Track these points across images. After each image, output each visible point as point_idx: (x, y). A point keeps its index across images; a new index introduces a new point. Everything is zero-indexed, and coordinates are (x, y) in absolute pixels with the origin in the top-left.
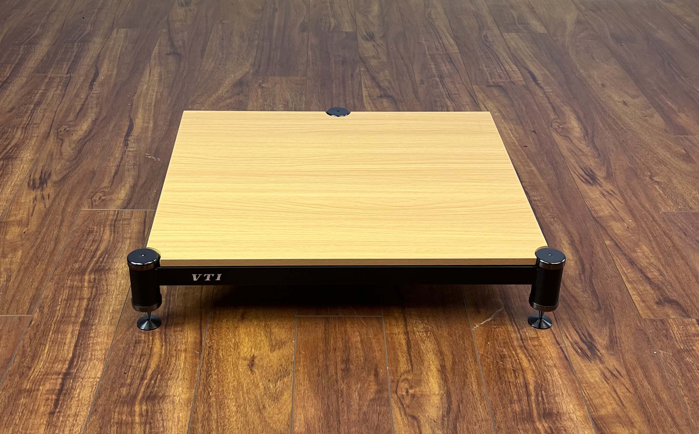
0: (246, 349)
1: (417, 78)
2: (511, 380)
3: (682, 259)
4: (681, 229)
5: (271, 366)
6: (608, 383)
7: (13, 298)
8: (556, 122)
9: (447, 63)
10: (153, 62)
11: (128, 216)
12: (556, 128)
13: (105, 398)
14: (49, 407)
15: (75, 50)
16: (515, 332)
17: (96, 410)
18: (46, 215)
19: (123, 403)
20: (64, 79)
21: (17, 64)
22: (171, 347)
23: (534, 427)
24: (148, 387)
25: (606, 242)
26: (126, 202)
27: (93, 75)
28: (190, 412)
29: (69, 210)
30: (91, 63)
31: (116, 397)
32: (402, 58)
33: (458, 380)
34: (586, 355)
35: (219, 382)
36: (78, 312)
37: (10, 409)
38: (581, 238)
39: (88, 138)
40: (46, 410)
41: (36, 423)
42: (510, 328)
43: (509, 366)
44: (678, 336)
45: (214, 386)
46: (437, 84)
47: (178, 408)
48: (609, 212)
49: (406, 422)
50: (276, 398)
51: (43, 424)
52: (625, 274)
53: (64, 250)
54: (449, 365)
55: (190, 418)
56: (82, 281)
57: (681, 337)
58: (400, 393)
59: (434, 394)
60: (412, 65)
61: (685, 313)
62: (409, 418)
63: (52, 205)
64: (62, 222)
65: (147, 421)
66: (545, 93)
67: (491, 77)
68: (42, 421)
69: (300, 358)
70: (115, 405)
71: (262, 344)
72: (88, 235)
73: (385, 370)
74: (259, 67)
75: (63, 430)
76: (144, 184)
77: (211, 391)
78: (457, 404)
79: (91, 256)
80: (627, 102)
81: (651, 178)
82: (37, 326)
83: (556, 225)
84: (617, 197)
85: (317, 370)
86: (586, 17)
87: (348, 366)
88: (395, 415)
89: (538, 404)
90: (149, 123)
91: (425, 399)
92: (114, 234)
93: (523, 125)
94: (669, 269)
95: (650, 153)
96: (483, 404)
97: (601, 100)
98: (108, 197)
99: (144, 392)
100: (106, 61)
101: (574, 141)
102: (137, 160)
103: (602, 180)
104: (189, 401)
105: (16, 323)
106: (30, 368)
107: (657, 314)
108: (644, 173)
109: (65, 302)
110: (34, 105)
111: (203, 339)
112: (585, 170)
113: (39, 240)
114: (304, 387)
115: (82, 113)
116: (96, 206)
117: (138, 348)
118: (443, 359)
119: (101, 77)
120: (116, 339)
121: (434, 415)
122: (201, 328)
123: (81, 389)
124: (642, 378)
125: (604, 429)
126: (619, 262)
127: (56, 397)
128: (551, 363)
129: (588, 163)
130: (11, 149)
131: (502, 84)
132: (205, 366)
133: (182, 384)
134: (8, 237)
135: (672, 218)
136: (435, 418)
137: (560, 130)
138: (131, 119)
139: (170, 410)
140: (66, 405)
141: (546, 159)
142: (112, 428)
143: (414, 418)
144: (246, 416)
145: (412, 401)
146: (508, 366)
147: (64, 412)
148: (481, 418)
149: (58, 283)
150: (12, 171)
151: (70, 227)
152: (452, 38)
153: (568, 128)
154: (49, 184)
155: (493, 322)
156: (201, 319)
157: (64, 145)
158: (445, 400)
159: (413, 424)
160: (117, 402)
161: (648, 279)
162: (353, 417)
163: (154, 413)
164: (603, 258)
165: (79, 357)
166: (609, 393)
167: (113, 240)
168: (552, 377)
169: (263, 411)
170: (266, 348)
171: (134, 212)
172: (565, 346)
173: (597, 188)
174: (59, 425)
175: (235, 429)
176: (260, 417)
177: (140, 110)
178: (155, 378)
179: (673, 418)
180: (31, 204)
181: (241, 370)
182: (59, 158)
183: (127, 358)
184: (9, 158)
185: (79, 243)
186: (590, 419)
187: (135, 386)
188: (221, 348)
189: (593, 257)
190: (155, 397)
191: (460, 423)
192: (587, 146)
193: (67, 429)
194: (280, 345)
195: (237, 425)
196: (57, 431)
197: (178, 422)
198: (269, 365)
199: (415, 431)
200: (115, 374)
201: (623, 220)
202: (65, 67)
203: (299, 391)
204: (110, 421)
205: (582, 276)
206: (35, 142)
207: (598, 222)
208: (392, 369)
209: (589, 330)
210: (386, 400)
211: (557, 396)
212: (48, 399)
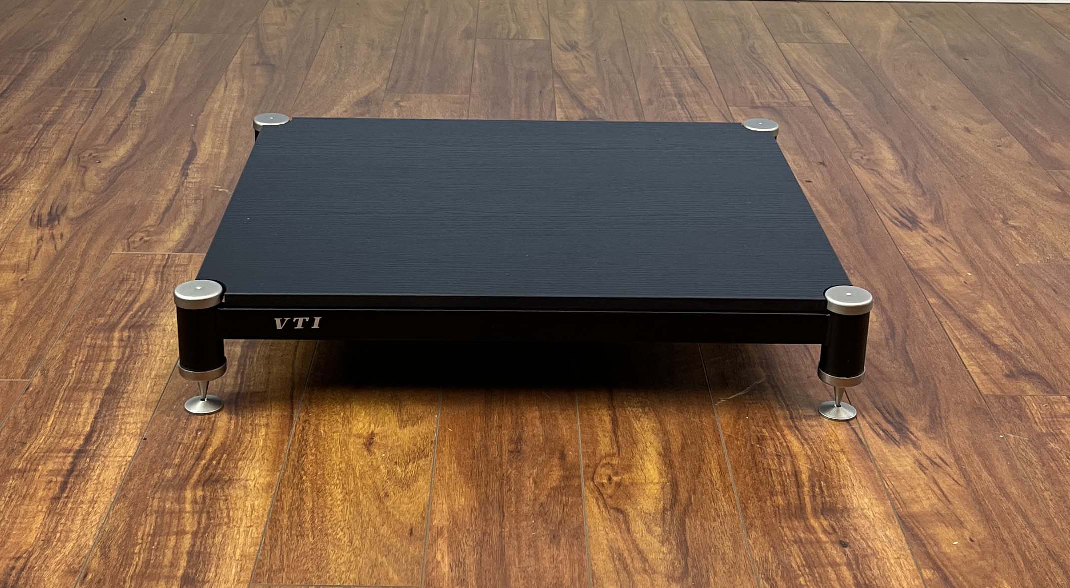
0: (361, 425)
1: (643, 97)
2: (772, 467)
3: (1049, 321)
4: (1049, 285)
5: (400, 445)
6: (924, 473)
8: (857, 152)
9: (691, 80)
10: (230, 75)
11: (185, 262)
12: (858, 160)
13: (139, 481)
14: (52, 491)
15: (111, 58)
16: (782, 408)
18: (56, 260)
19: (167, 489)
20: (92, 94)
21: (20, 74)
22: (244, 421)
23: (806, 525)
24: (207, 468)
25: (930, 300)
26: (182, 244)
27: (137, 89)
28: (270, 500)
29: (93, 254)
30: (134, 75)
31: (157, 480)
32: (620, 73)
33: (690, 466)
34: (892, 438)
35: (319, 464)
36: (102, 377)
39: (125, 167)
40: (47, 494)
41: (31, 510)
42: (775, 406)
43: (770, 449)
44: (1037, 417)
45: (309, 467)
46: (674, 105)
47: (252, 494)
48: (936, 263)
49: (606, 514)
50: (405, 484)
51: (41, 511)
52: (958, 340)
53: (84, 301)
54: (676, 447)
55: (271, 507)
56: (109, 339)
57: (1042, 418)
58: (599, 479)
59: (652, 482)
60: (635, 82)
61: (1051, 388)
62: (612, 511)
63: (66, 246)
64: (81, 268)
65: (203, 509)
66: (842, 117)
67: (758, 96)
68: (40, 507)
69: (445, 436)
70: (155, 490)
71: (386, 418)
72: (121, 283)
73: (577, 453)
74: (396, 82)
75: (73, 520)
76: (210, 222)
77: (305, 474)
78: (687, 494)
79: (124, 309)
80: (970, 129)
81: (1004, 221)
82: (38, 393)
84: (949, 245)
85: (471, 451)
86: (911, 24)
87: (519, 448)
88: (589, 507)
89: (814, 496)
90: (222, 149)
91: (638, 489)
92: (162, 283)
93: (805, 155)
94: (1027, 334)
95: (1004, 191)
96: (727, 496)
97: (929, 126)
98: (154, 238)
99: (200, 474)
100: (158, 73)
101: (884, 176)
102: (202, 193)
103: (927, 224)
104: (270, 485)
105: (5, 389)
106: (24, 444)
107: (1006, 389)
108: (994, 216)
109: (82, 365)
110: (44, 125)
111: (295, 411)
112: (901, 212)
113: (44, 290)
114: (451, 469)
115: (118, 135)
116: (135, 248)
117: (194, 421)
118: (668, 441)
119: (150, 92)
120: (158, 411)
121: (651, 508)
122: (292, 397)
123: (103, 470)
124: (980, 468)
125: (916, 529)
126: (949, 324)
127: (63, 479)
128: (837, 447)
129: (906, 203)
130: (5, 178)
131: (775, 105)
132: (297, 445)
133: (261, 466)
135: (1035, 271)
136: (653, 511)
137: (863, 162)
138: (193, 143)
139: (239, 496)
140: (79, 489)
141: (839, 198)
142: (149, 518)
143: (618, 510)
144: (358, 504)
145: (616, 490)
146: (768, 449)
147: (75, 497)
148: (725, 512)
149: (72, 342)
150: (6, 205)
151: (93, 274)
152: (700, 49)
153: (877, 160)
154: (63, 221)
155: (747, 397)
157: (89, 174)
158: (668, 489)
159: (618, 518)
160: (157, 486)
161: (993, 346)
163: (215, 499)
164: (924, 319)
165: (101, 431)
166: (927, 484)
167: (160, 290)
168: (836, 464)
169: (384, 501)
170: (392, 424)
171: (194, 257)
172: (860, 426)
173: (919, 234)
174: (67, 512)
175: (340, 522)
176: (379, 506)
177: (209, 134)
178: (217, 458)
179: (1025, 517)
180: (35, 245)
181: (352, 450)
182: (80, 190)
183: (176, 433)
185: (105, 293)
186: (894, 517)
187: (186, 467)
188: (323, 422)
189: (907, 317)
190: (217, 481)
191: (690, 517)
192: (905, 183)
193: (80, 517)
194: (415, 420)
195: (343, 516)
196: (63, 521)
197: (252, 512)
198: (396, 444)
199: (620, 528)
200: (156, 452)
201: (958, 274)
202: (94, 79)
203: (442, 476)
204: (146, 509)
205: (891, 342)
206: (43, 170)
207: (920, 276)
208: (587, 452)
209: (899, 408)
210: (577, 488)
211: (844, 488)
212: (51, 481)
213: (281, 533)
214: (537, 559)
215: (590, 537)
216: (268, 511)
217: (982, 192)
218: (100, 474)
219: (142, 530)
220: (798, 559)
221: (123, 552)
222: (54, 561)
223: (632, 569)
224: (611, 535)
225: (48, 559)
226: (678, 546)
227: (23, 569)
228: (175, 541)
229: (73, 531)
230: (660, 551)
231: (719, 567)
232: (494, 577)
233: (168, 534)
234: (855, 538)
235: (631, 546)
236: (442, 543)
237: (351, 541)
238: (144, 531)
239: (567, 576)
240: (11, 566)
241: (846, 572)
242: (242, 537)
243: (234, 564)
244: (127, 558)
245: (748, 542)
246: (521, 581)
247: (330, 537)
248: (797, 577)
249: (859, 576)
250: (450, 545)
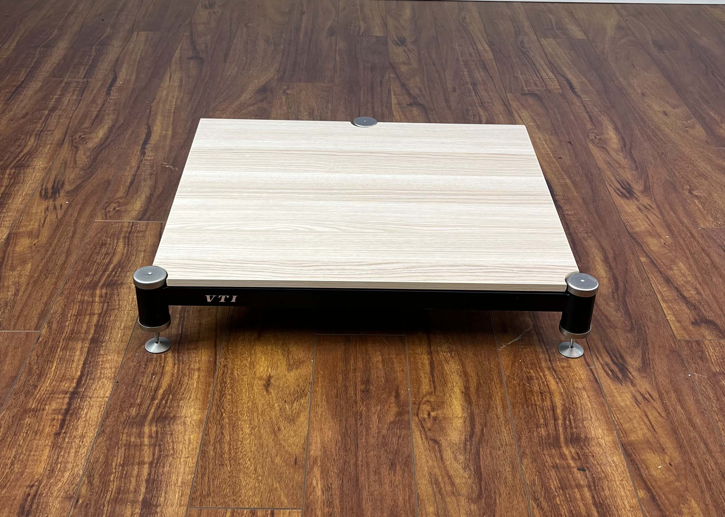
0: (262, 369)
1: (449, 85)
2: (538, 403)
4: (720, 246)
5: (288, 386)
6: (639, 407)
7: (20, 313)
8: (593, 132)
9: (481, 70)
10: (173, 67)
11: (143, 229)
12: (593, 139)
13: (113, 419)
14: (55, 427)
15: (93, 53)
16: (543, 352)
17: (103, 431)
18: (57, 227)
19: (132, 425)
20: (81, 84)
21: (33, 67)
22: (184, 366)
23: (560, 452)
24: (159, 407)
25: (641, 259)
26: (141, 213)
27: (111, 80)
28: (201, 434)
29: (82, 221)
30: (109, 67)
31: (125, 418)
32: (434, 64)
33: (483, 402)
34: (617, 377)
35: (234, 402)
36: (88, 328)
37: (14, 429)
38: (615, 254)
39: (103, 146)
40: (52, 431)
41: (41, 444)
42: (539, 349)
43: (536, 388)
44: (714, 358)
45: (227, 406)
47: (189, 429)
48: (646, 228)
49: (427, 446)
50: (292, 420)
51: (47, 445)
52: (661, 293)
53: (76, 263)
54: (473, 386)
55: (202, 441)
56: (93, 295)
57: (717, 359)
58: (421, 415)
59: (457, 417)
60: (444, 72)
61: (722, 334)
62: (430, 442)
63: (64, 216)
64: (74, 233)
65: (156, 442)
66: (582, 102)
67: (526, 84)
68: (47, 442)
69: (318, 378)
70: (124, 425)
71: (279, 363)
72: (100, 247)
73: (406, 391)
74: (284, 73)
75: (69, 452)
76: (160, 194)
77: (224, 411)
78: (480, 427)
79: (103, 270)
80: (667, 112)
81: (690, 192)
82: (45, 342)
83: (589, 240)
84: (654, 211)
85: (335, 391)
86: (627, 22)
87: (368, 388)
88: (415, 438)
89: (565, 428)
90: (166, 130)
91: (448, 423)
92: (128, 247)
93: (558, 135)
94: (706, 287)
95: (690, 166)
96: (507, 428)
97: (640, 109)
98: (122, 208)
99: (154, 413)
100: (125, 66)
101: (610, 153)
102: (155, 169)
103: (639, 194)
104: (201, 421)
105: (23, 339)
106: (36, 387)
107: (693, 334)
108: (683, 186)
109: (75, 318)
110: (49, 111)
111: (218, 357)
112: (621, 183)
113: (49, 253)
114: (322, 409)
115: (98, 120)
116: (110, 217)
118: (467, 381)
119: (119, 82)
120: (126, 357)
121: (456, 439)
122: (215, 346)
123: (89, 409)
124: (675, 402)
125: (634, 455)
126: (655, 279)
127: (62, 417)
128: (580, 385)
129: (625, 176)
130: (23, 156)
131: (537, 92)
132: (219, 386)
133: (195, 405)
134: (17, 249)
135: (711, 233)
136: (458, 442)
137: (597, 141)
138: (148, 126)
139: (180, 432)
140: (73, 425)
141: (581, 171)
142: (120, 450)
143: (435, 441)
144: (260, 438)
145: (433, 424)
146: (535, 388)
147: (70, 433)
148: (506, 442)
149: (68, 298)
150: (24, 180)
151: (82, 239)
152: (487, 43)
153: (606, 139)
154: (62, 193)
155: (520, 342)
156: (216, 337)
157: (79, 152)
158: (468, 423)
159: (434, 447)
160: (125, 422)
161: (684, 298)
162: (372, 441)
163: (164, 434)
164: (638, 276)
165: (88, 375)
166: (640, 417)
167: (127, 254)
168: (580, 400)
169: (278, 434)
170: (282, 368)
171: (149, 224)
172: (595, 367)
173: (634, 202)
174: (65, 446)
175: (248, 452)
176: (274, 439)
177: (159, 118)
178: (166, 399)
179: (706, 444)
180: (43, 214)
181: (256, 390)
182: (73, 167)
183: (138, 377)
184: (22, 166)
185: (91, 256)
186: (619, 445)
187: (145, 407)
188: (236, 367)
189: (627, 274)
190: (166, 418)
191: (483, 447)
192: (625, 159)
193: (73, 451)
194: (298, 364)
195: (251, 448)
196: (62, 453)
197: (189, 444)
198: (286, 385)
199: (436, 456)
200: (125, 394)
201: (660, 236)
202: (82, 71)
203: (317, 413)
204: (117, 443)
205: (616, 294)
206: (48, 150)
207: (634, 237)
208: (414, 390)
209: (622, 352)
210: (407, 422)
211: (585, 420)
212: (54, 419)
213: (209, 463)
214: (381, 484)
215: (416, 465)
216: (200, 444)
217: (676, 166)
218: (86, 414)
219: (115, 461)
220: (555, 482)
221: (103, 480)
222: (56, 488)
223: (444, 492)
224: (430, 463)
225: (52, 487)
226: (475, 471)
227: (35, 496)
228: (137, 470)
229: (68, 463)
230: (463, 477)
231: (503, 489)
232: (352, 500)
233: (133, 464)
234: (593, 464)
235: (444, 473)
236: (317, 471)
237: (255, 470)
238: (117, 462)
239: (400, 499)
240: (27, 493)
241: (588, 494)
242: (183, 466)
243: (177, 490)
244: (105, 485)
245: (522, 468)
246: (370, 504)
247: (242, 467)
248: (554, 497)
249: (596, 496)
250: (322, 473)
